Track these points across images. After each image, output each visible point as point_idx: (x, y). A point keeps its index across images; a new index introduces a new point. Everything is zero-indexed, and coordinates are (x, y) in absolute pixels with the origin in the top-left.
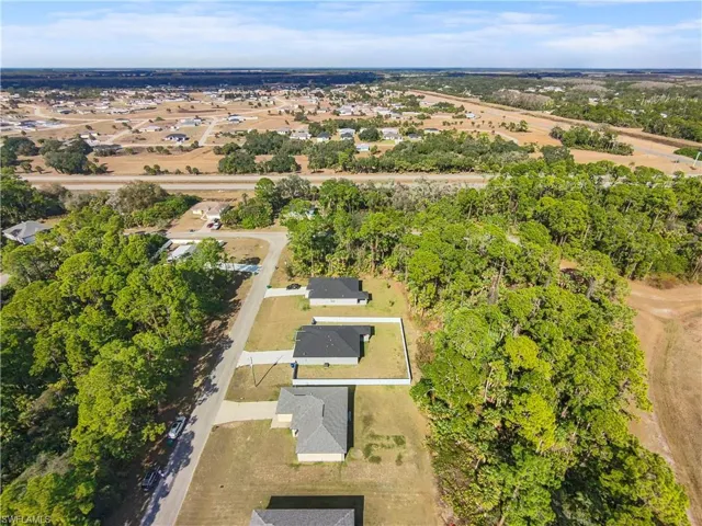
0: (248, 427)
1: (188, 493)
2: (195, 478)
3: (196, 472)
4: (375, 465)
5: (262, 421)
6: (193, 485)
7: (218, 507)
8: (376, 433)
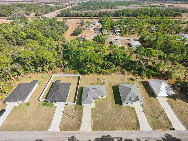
0: (93, 116)
1: (119, 130)
2: (114, 129)
3: (111, 130)
4: (105, 83)
5: (92, 111)
6: (116, 129)
7: (121, 118)
8: (96, 82)
